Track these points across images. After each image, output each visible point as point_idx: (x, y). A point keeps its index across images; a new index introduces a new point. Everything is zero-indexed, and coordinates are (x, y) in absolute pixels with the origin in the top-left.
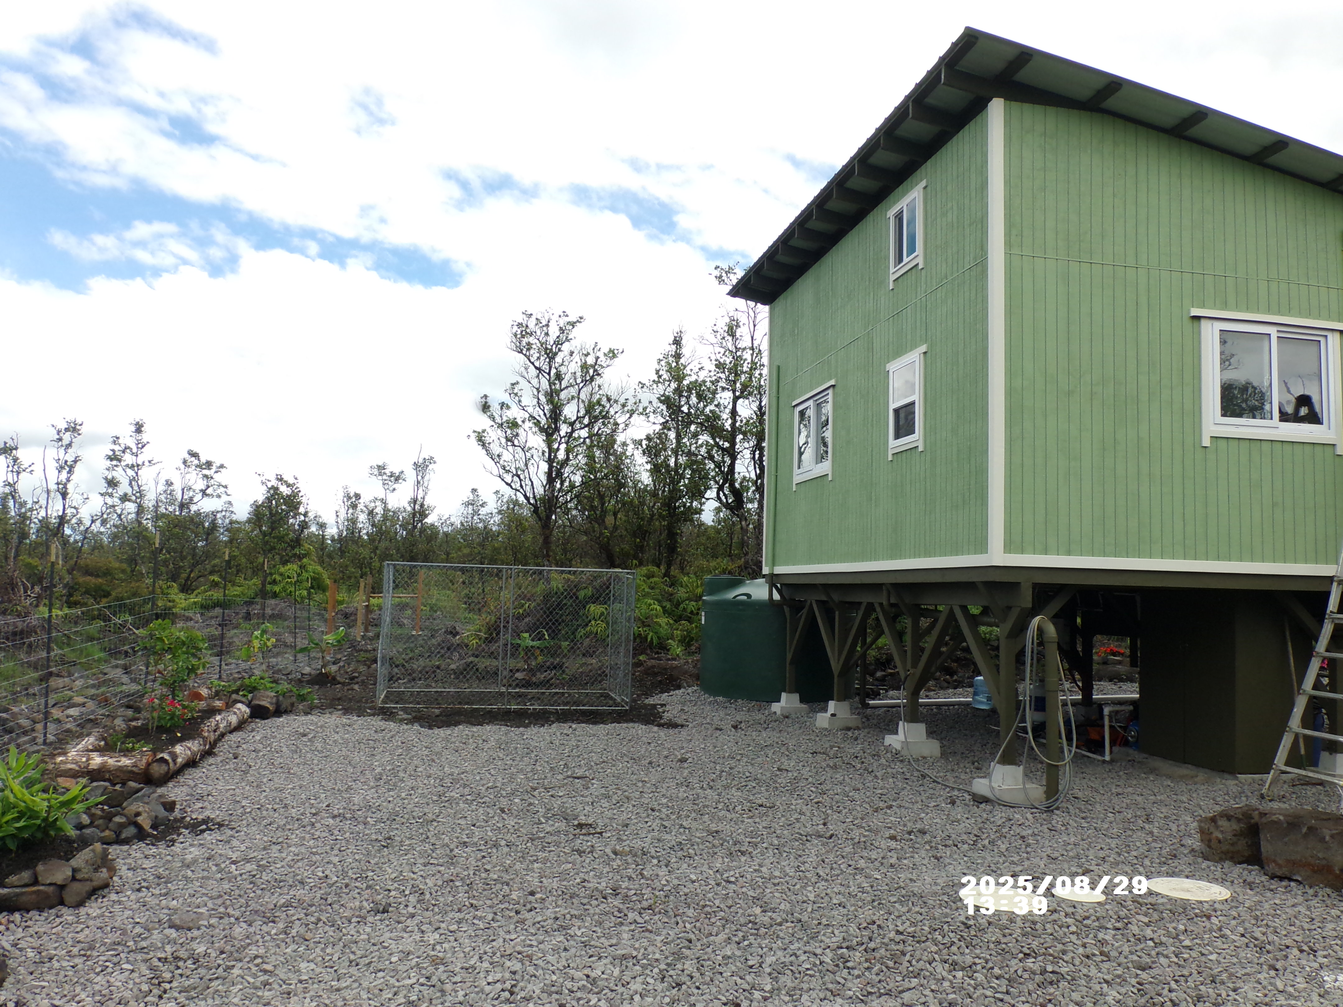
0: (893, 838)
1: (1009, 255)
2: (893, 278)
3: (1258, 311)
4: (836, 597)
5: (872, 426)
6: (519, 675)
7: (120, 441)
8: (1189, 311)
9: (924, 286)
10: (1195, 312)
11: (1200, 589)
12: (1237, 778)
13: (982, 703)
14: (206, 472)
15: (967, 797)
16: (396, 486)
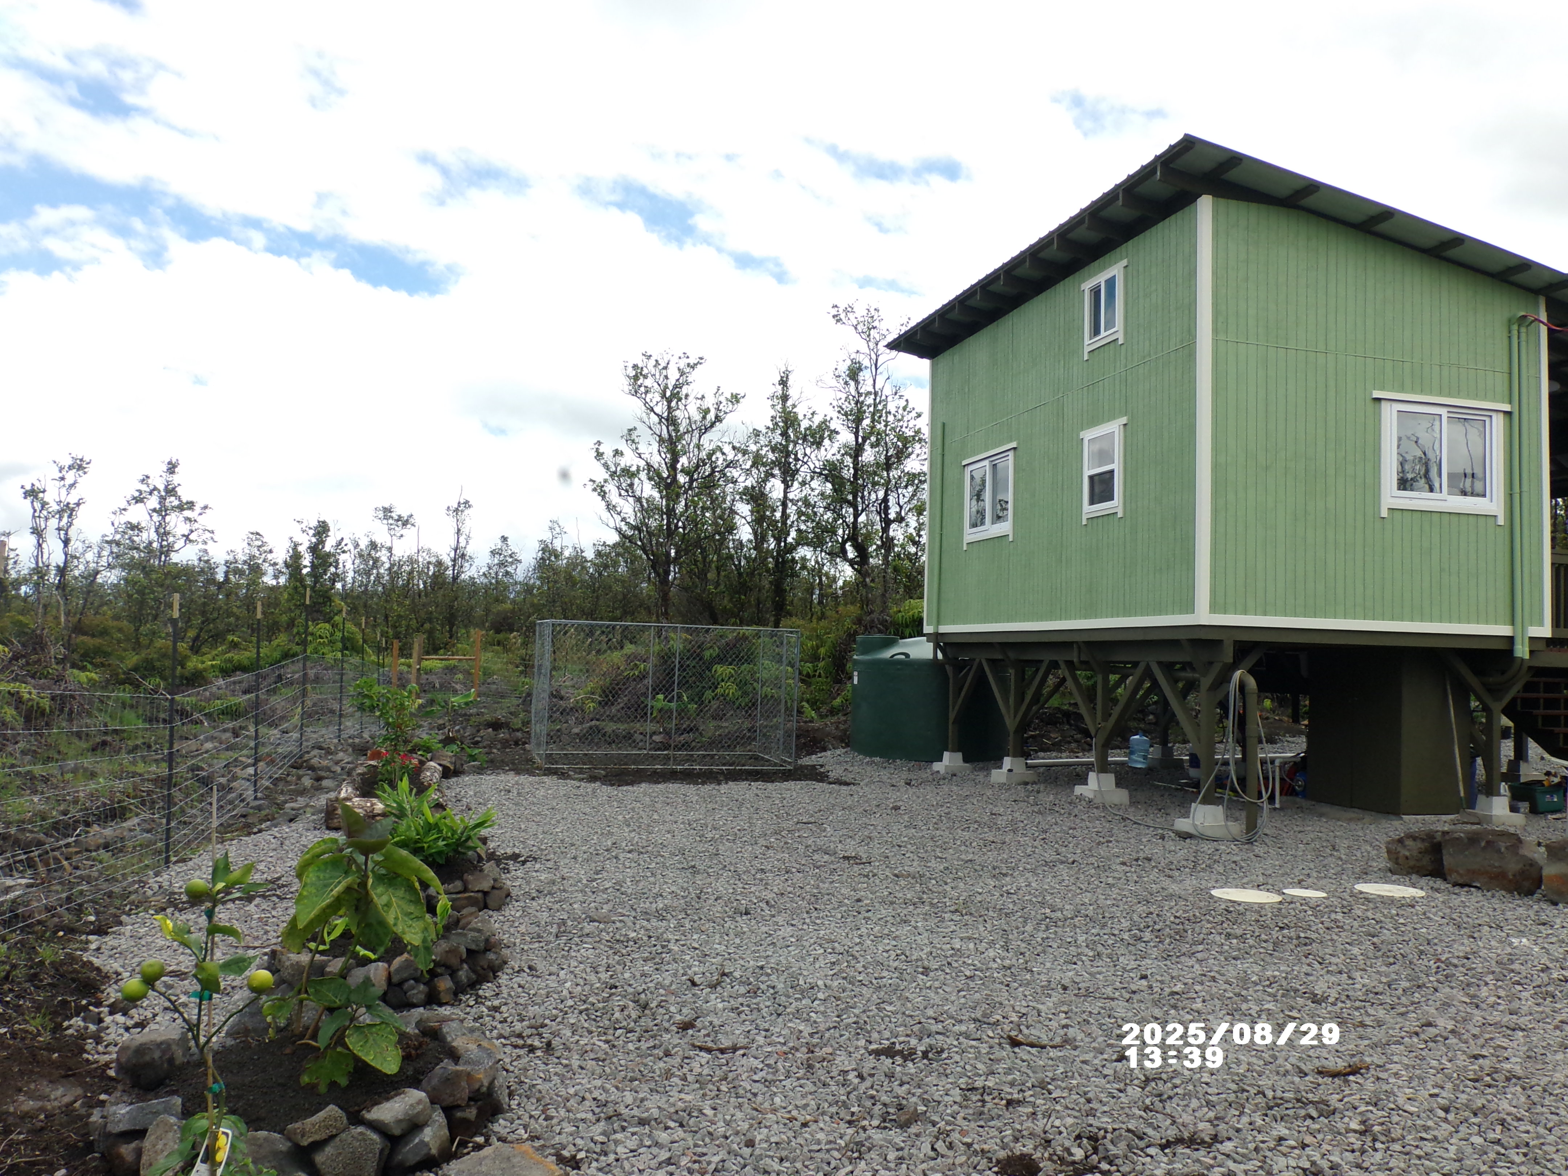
0: (1124, 864)
1: (1215, 342)
2: (1087, 349)
3: (1431, 393)
4: (1012, 655)
5: (1063, 489)
6: (657, 738)
7: (150, 481)
8: (1371, 394)
9: (1123, 361)
10: (1377, 394)
11: (1367, 646)
12: (1402, 819)
13: (1136, 761)
14: (187, 513)
15: (1173, 835)
16: (404, 532)
